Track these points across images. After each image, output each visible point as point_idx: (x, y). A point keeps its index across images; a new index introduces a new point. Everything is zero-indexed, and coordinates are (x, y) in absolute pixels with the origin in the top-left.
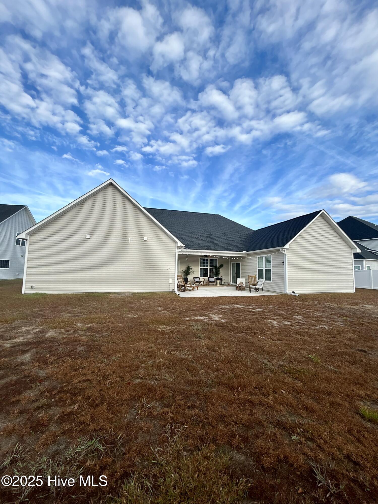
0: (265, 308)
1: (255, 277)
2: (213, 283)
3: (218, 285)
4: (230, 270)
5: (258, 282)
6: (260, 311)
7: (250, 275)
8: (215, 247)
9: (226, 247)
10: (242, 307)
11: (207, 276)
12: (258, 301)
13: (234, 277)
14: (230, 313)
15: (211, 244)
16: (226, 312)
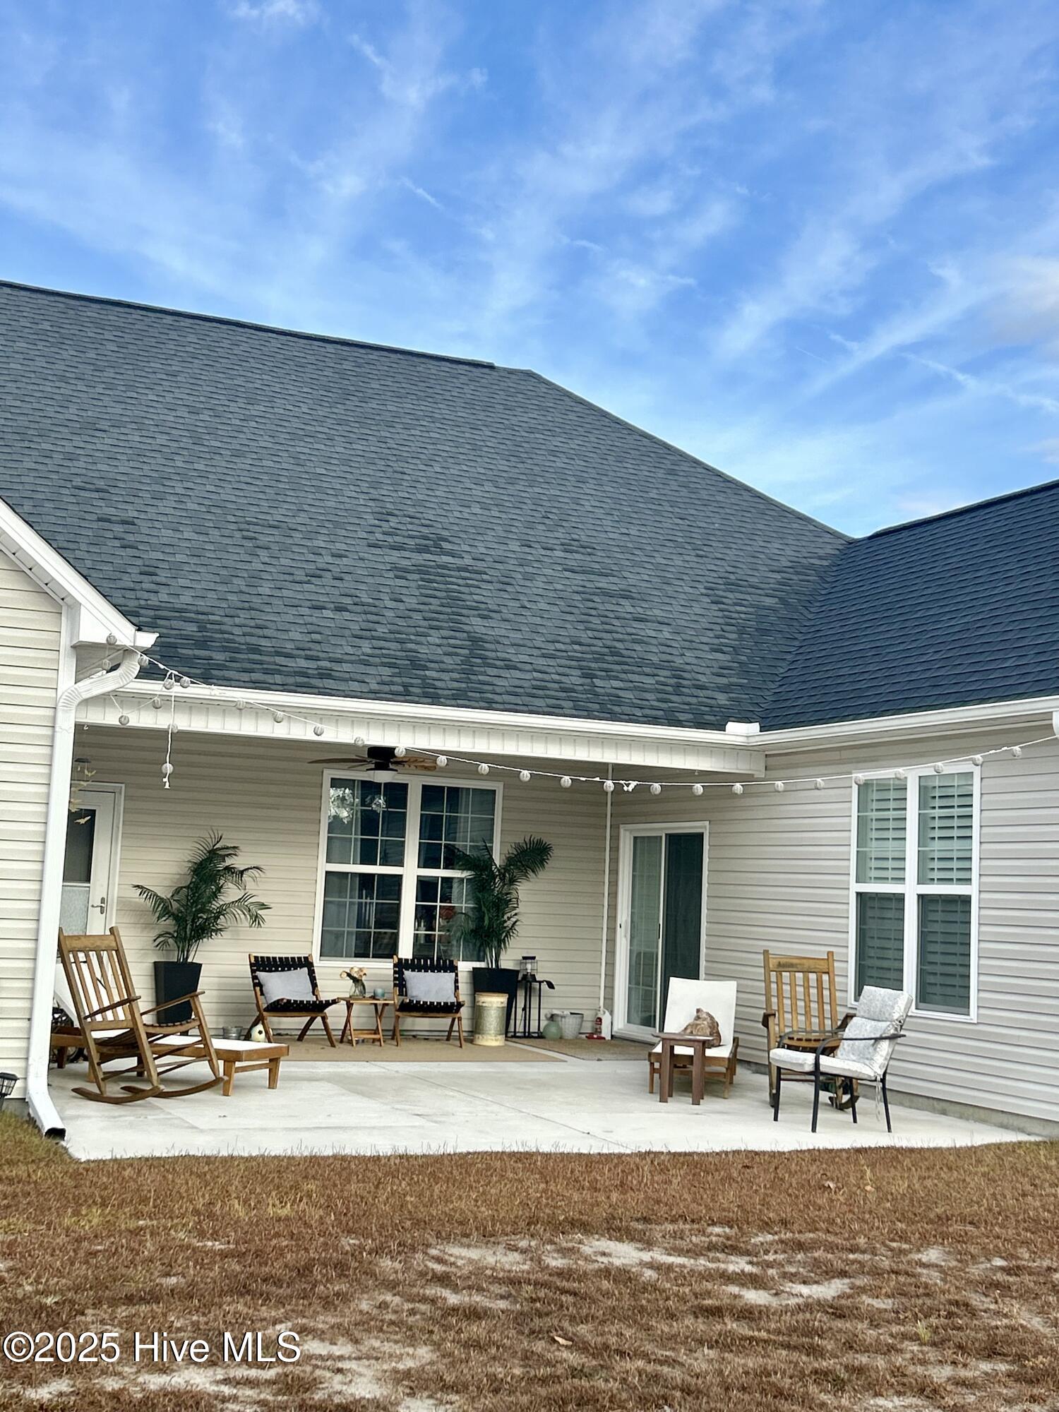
0: (876, 1272)
1: (825, 967)
2: (443, 1023)
3: (492, 1038)
4: (613, 895)
5: (849, 1017)
6: (821, 1305)
7: (781, 950)
8: (467, 670)
9: (574, 679)
10: (651, 1265)
11: (387, 949)
12: (822, 1200)
13: (641, 967)
14: (519, 1319)
15: (431, 646)
16: (474, 1314)
